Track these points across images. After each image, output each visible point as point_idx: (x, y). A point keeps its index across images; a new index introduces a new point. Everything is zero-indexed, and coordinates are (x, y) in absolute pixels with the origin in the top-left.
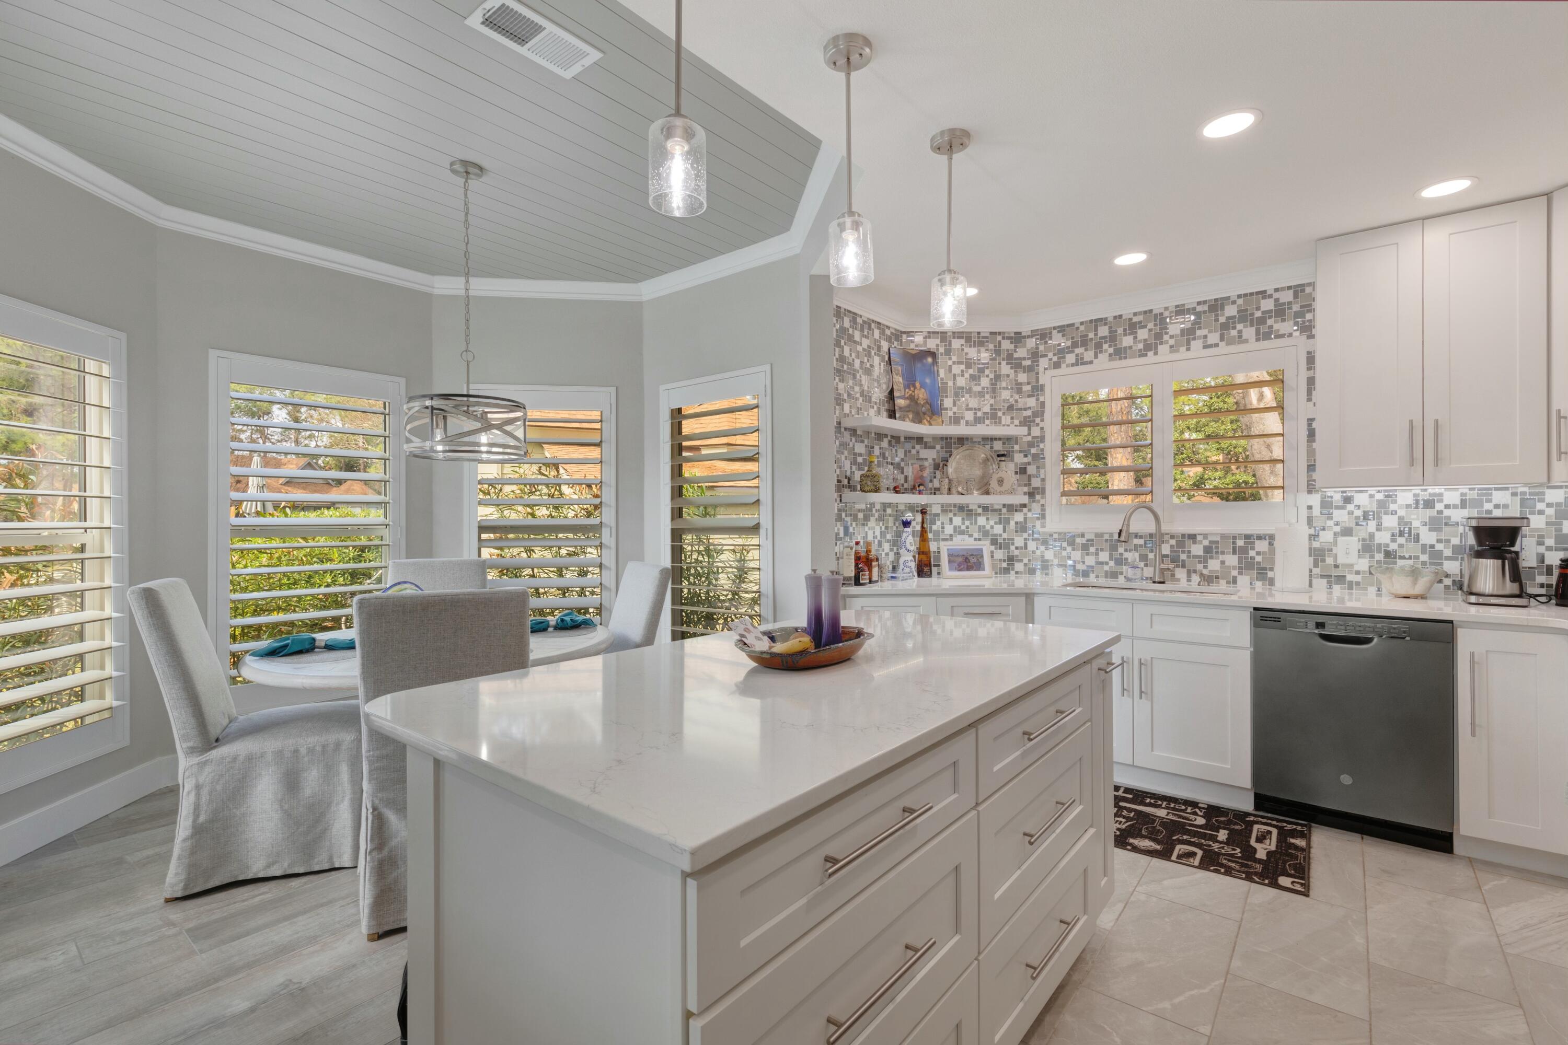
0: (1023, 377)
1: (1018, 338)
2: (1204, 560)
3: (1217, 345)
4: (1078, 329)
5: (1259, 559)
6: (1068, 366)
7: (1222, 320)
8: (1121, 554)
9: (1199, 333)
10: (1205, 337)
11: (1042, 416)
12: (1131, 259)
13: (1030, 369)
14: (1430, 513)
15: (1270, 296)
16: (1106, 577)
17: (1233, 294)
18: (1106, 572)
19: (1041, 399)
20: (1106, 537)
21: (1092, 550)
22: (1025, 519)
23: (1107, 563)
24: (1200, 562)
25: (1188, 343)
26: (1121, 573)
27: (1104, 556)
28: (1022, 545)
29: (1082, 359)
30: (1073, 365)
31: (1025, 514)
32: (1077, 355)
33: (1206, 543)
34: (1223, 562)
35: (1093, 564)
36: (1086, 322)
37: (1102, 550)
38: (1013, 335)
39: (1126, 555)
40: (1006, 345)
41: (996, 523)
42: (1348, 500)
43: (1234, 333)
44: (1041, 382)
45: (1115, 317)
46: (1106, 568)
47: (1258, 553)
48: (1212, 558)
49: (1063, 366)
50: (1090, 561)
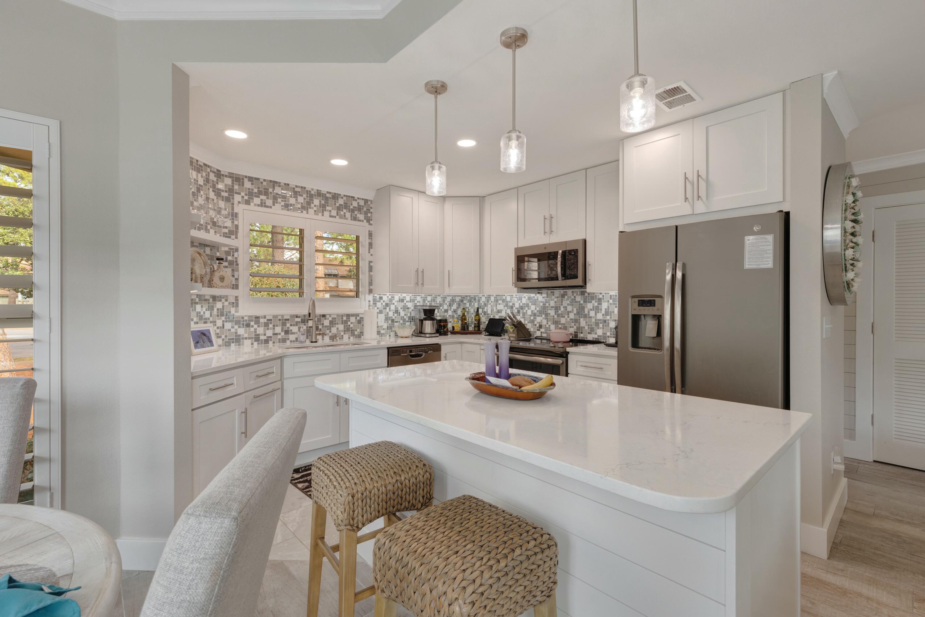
0: (222, 204)
1: (219, 174)
2: (329, 328)
3: (335, 217)
4: (262, 183)
5: (352, 326)
6: (255, 205)
7: (337, 205)
8: (288, 328)
9: (328, 208)
10: (330, 211)
11: (237, 234)
12: (339, 162)
13: (227, 200)
14: (403, 304)
15: (356, 200)
16: (279, 342)
17: (342, 193)
18: (279, 339)
19: (236, 223)
20: (280, 317)
21: (271, 326)
22: (223, 306)
23: (280, 334)
24: (328, 329)
25: (323, 212)
26: (288, 339)
27: (278, 330)
28: (221, 325)
29: (265, 203)
30: (258, 205)
31: (223, 303)
32: (262, 200)
33: (330, 319)
34: (338, 329)
35: (271, 335)
36: (268, 180)
37: (277, 326)
38: (216, 171)
39: (291, 328)
40: (212, 177)
41: (206, 310)
42: (381, 298)
43: (342, 213)
44: (235, 211)
45: (285, 184)
46: (279, 337)
47: (352, 323)
48: (333, 327)
49: (252, 204)
50: (269, 333)
